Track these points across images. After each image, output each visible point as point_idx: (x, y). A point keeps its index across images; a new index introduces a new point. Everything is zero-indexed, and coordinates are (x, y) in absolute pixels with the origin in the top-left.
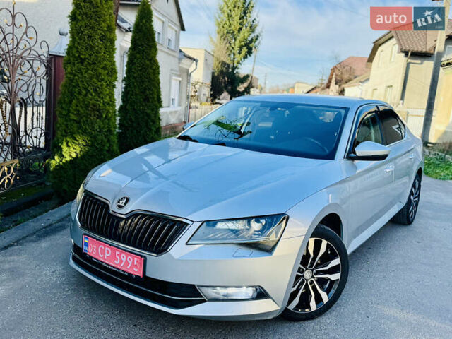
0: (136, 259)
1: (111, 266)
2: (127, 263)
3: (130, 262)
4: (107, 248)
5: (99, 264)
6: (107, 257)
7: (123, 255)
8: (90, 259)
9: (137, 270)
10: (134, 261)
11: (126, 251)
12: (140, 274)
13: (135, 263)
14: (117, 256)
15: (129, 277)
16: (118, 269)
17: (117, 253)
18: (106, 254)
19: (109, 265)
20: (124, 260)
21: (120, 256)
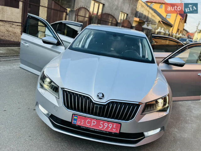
0: (115, 125)
1: (97, 130)
2: (108, 127)
3: (111, 127)
4: (93, 121)
5: (87, 129)
6: (93, 125)
7: (106, 123)
8: (79, 127)
9: (115, 130)
10: (113, 126)
11: (108, 121)
12: (118, 132)
13: (114, 127)
14: (101, 124)
15: (110, 134)
16: (102, 130)
17: (101, 122)
18: (92, 124)
19: (95, 129)
20: (106, 126)
21: (103, 124)
